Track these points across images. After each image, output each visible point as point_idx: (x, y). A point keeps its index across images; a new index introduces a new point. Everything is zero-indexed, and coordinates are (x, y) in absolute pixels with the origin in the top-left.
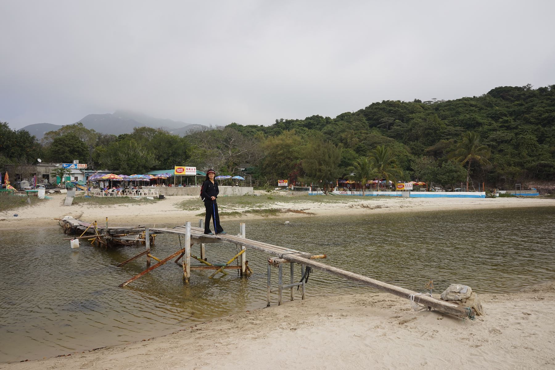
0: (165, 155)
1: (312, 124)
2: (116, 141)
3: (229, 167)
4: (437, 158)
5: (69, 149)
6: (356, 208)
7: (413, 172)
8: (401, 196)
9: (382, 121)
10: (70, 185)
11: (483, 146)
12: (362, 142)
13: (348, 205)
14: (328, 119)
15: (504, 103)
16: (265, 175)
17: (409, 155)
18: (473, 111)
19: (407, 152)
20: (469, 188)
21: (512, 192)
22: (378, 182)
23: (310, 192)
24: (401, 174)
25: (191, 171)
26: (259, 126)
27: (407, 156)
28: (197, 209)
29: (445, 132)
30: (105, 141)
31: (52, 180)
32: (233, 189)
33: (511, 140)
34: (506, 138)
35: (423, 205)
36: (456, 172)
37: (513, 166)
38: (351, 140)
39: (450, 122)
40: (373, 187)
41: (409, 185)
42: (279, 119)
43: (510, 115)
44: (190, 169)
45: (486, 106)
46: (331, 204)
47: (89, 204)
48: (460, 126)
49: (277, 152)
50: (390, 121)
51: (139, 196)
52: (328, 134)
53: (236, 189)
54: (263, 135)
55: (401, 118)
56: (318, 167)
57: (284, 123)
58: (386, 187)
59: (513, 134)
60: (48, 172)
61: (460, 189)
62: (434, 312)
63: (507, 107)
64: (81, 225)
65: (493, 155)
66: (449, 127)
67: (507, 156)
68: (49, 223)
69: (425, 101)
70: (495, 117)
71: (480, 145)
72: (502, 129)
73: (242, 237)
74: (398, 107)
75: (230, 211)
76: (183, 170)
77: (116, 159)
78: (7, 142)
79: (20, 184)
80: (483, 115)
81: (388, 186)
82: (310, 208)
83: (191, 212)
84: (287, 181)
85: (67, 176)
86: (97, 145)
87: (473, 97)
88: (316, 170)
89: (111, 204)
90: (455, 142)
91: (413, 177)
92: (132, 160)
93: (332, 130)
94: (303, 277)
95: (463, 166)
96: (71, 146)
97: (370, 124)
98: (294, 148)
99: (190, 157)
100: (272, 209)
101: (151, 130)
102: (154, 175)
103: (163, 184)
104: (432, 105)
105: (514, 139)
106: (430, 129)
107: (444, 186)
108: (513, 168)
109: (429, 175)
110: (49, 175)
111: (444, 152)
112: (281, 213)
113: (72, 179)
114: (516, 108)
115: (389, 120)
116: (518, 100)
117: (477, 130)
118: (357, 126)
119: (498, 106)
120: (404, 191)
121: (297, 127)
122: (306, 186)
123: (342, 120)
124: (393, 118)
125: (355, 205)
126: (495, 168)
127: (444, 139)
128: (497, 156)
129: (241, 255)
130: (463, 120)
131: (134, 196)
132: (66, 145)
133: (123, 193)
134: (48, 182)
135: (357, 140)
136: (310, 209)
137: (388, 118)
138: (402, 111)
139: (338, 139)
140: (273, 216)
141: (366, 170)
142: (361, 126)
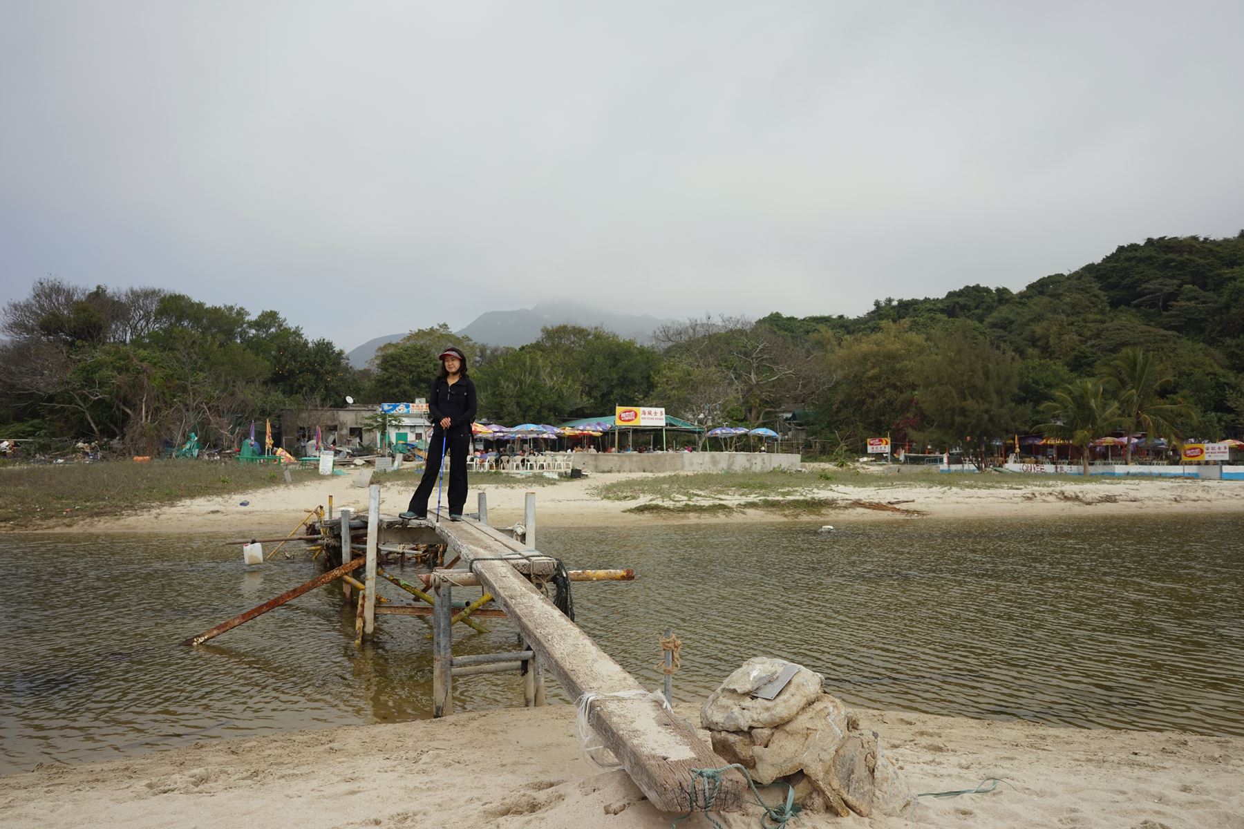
0: (603, 385)
1: (963, 307)
3: (748, 410)
5: (410, 375)
6: (1044, 501)
7: (1233, 415)
8: (1195, 478)
9: (1146, 289)
12: (1090, 343)
13: (1024, 491)
14: (1002, 292)
17: (1218, 369)
19: (1215, 365)
22: (1129, 441)
23: (944, 467)
24: (1192, 419)
25: (653, 416)
26: (834, 317)
27: (1215, 374)
28: (634, 498)
31: (366, 439)
32: (749, 458)
38: (1059, 338)
40: (1116, 454)
41: (1220, 449)
42: (882, 300)
44: (650, 413)
49: (864, 373)
50: (1169, 289)
51: (528, 470)
52: (1000, 328)
53: (756, 458)
55: (1200, 279)
56: (957, 403)
57: (894, 307)
58: (1153, 454)
60: (360, 423)
74: (1190, 253)
75: (706, 503)
76: (636, 415)
77: (494, 394)
81: (1160, 451)
82: (916, 499)
83: (617, 503)
85: (400, 431)
88: (953, 410)
91: (1233, 427)
92: (527, 394)
93: (1011, 316)
96: (414, 369)
97: (1111, 297)
98: (906, 362)
99: (656, 387)
100: (813, 498)
101: (580, 332)
102: (575, 428)
110: (361, 428)
112: (835, 508)
113: (412, 438)
115: (1166, 285)
118: (1074, 306)
120: (1207, 463)
121: (925, 314)
122: (937, 451)
123: (1041, 293)
124: (1175, 281)
125: (1042, 494)
131: (515, 471)
132: (404, 368)
133: (496, 465)
134: (359, 443)
135: (1076, 338)
136: (913, 501)
137: (1161, 280)
138: (1201, 261)
139: (1024, 340)
140: (812, 517)
141: (1090, 409)
142: (1087, 303)
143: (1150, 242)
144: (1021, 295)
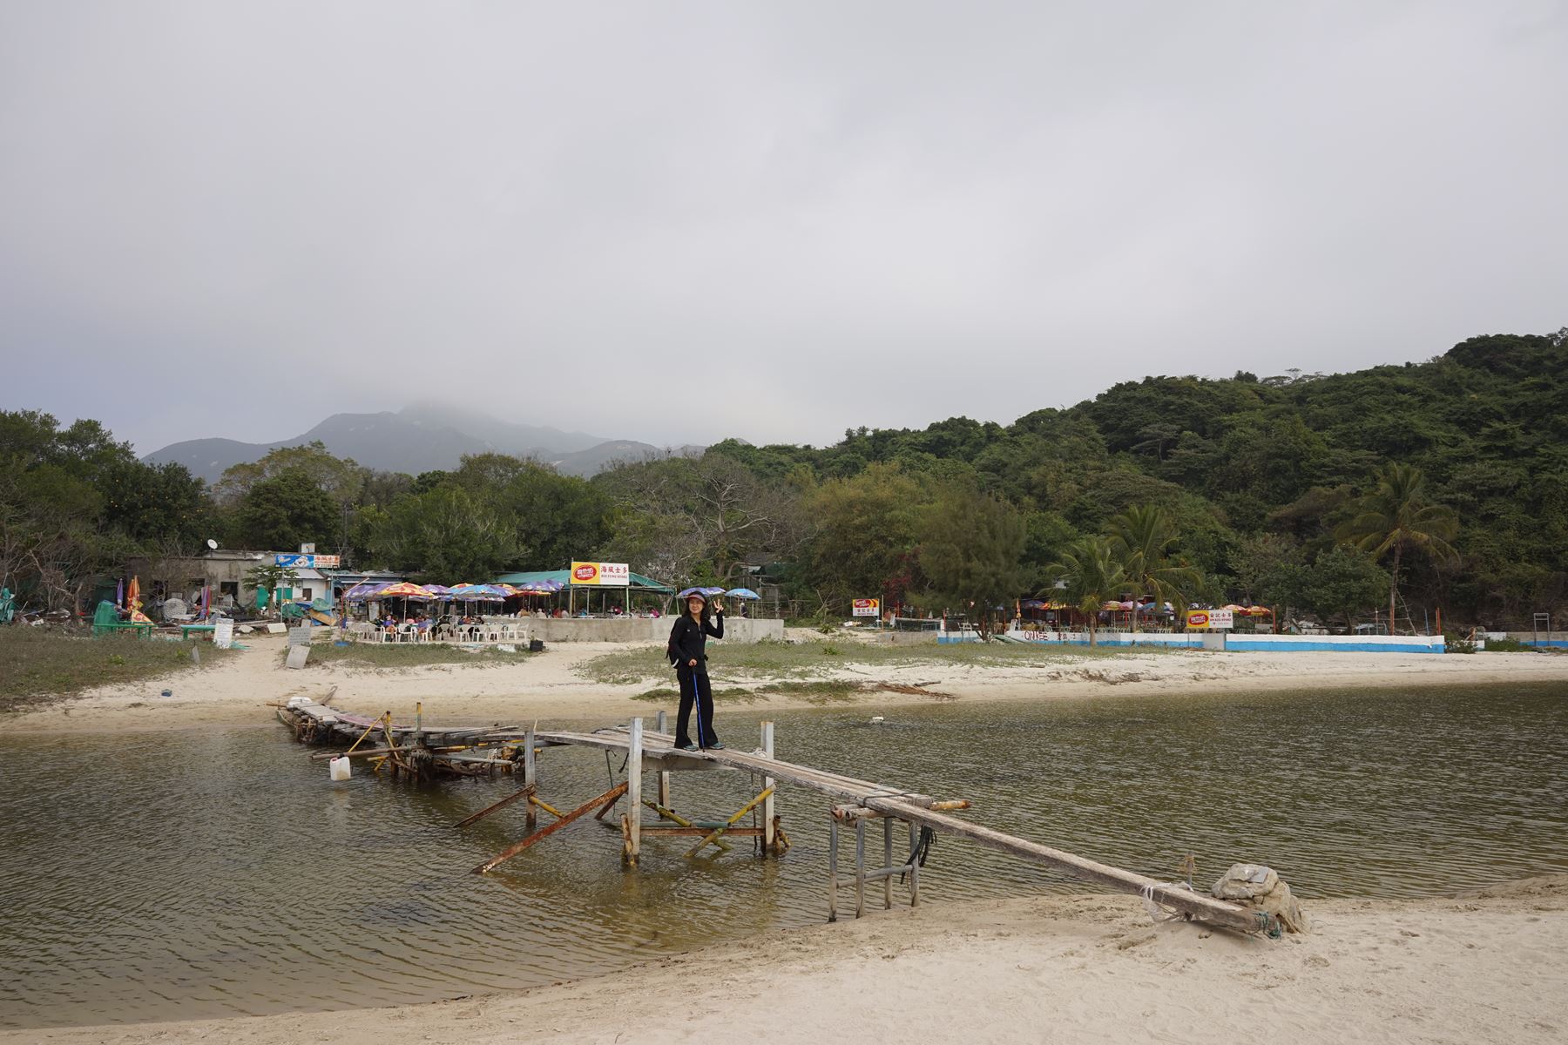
0: (545, 531)
1: (949, 442)
2: (414, 490)
3: (716, 563)
4: (1302, 538)
5: (290, 513)
6: (1070, 681)
7: (1234, 578)
8: (1199, 647)
9: (1145, 433)
10: (291, 612)
11: (1435, 506)
12: (1089, 494)
13: (1045, 671)
14: (992, 427)
15: (1494, 381)
16: (817, 585)
17: (1221, 529)
18: (1405, 405)
19: (1216, 522)
20: (1397, 624)
21: (1525, 637)
22: (1135, 605)
23: (942, 634)
24: (1197, 583)
25: (615, 574)
26: (799, 447)
27: (1216, 533)
28: (635, 681)
29: (1324, 465)
30: (382, 490)
31: (244, 597)
33: (1518, 486)
34: (1502, 482)
35: (1260, 672)
36: (1357, 578)
37: (1526, 561)
38: (1057, 487)
39: (1340, 436)
40: (1121, 620)
41: (1223, 616)
42: (855, 428)
43: (1512, 417)
44: (611, 570)
45: (1443, 391)
46: (998, 669)
47: (350, 665)
48: (1369, 448)
49: (850, 522)
50: (1169, 435)
51: (478, 642)
52: (993, 471)
53: (735, 625)
54: (811, 474)
55: (1200, 425)
56: (962, 564)
57: (869, 438)
58: (1158, 621)
59: (1522, 471)
60: (236, 577)
61: (1371, 626)
62: (1197, 923)
63: (1504, 393)
64: (342, 722)
65: (1464, 529)
66: (1336, 450)
67: (1507, 533)
68: (251, 715)
69: (1269, 376)
70: (1469, 423)
71: (1428, 501)
72: (1489, 456)
73: (765, 756)
74: (1189, 395)
76: (595, 572)
77: (414, 542)
78: (132, 496)
79: (162, 607)
80: (1434, 415)
81: (1164, 617)
82: (940, 679)
83: (619, 688)
84: (878, 603)
85: (286, 586)
86: (362, 502)
87: (1404, 366)
88: (957, 572)
89: (408, 665)
90: (1355, 493)
91: (1236, 591)
92: (457, 543)
93: (1004, 458)
94: (913, 851)
95: (1378, 563)
96: (296, 504)
97: (1110, 441)
98: (896, 512)
99: (612, 536)
100: (836, 681)
101: (508, 463)
102: (515, 585)
103: (540, 609)
104: (1288, 387)
105: (1526, 486)
106: (1281, 456)
107: (1324, 619)
108: (1525, 567)
109: (1279, 586)
110: (237, 583)
111: (1323, 522)
112: (861, 692)
113: (297, 593)
114: (1530, 397)
115: (1165, 430)
116: (1535, 373)
117: (1418, 460)
118: (1072, 450)
119: (1476, 391)
120: (1210, 631)
121: (907, 449)
122: (930, 616)
123: (1032, 429)
124: (1174, 426)
125: (1067, 673)
126: (1471, 566)
127: (1323, 485)
128: (1478, 532)
129: (764, 802)
130: (1377, 430)
131: (464, 644)
132: (282, 503)
133: (434, 635)
134: (235, 603)
135: (1075, 487)
136: (939, 682)
137: (1160, 424)
138: (1201, 405)
139: (1020, 486)
140: (839, 702)
141: (1098, 571)
142: (1086, 447)
143: (1148, 380)
144: (1011, 431)
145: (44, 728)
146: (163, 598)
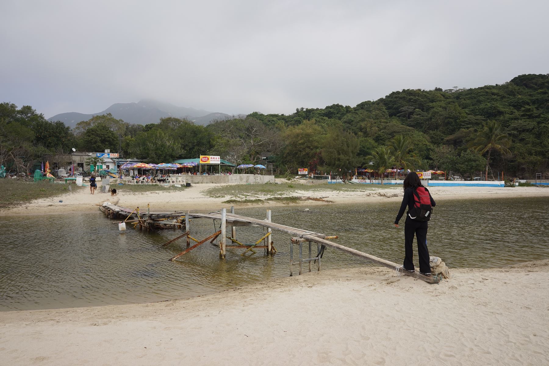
0: (190, 145)
1: (333, 113)
2: (144, 130)
3: (250, 156)
4: (456, 147)
5: (100, 139)
6: (374, 196)
7: (432, 161)
9: (402, 110)
10: (103, 173)
11: (503, 135)
12: (382, 131)
13: (365, 193)
14: (348, 108)
15: (527, 91)
16: (286, 163)
17: (428, 144)
18: (495, 99)
19: (426, 141)
20: (488, 177)
21: (532, 182)
22: (397, 171)
23: (329, 180)
24: (419, 163)
25: (215, 160)
26: (280, 115)
27: (426, 145)
28: (223, 197)
29: (465, 121)
30: (132, 130)
31: (86, 168)
32: (255, 177)
33: (533, 129)
34: (528, 127)
35: (440, 193)
36: (475, 161)
37: (534, 155)
38: (370, 129)
39: (471, 111)
40: (392, 175)
41: (428, 174)
42: (300, 108)
43: (533, 104)
44: (214, 158)
45: (509, 94)
46: (349, 192)
47: (124, 191)
48: (481, 115)
49: (297, 142)
50: (410, 110)
51: (168, 184)
52: (348, 123)
53: (258, 177)
54: (284, 124)
55: (422, 107)
56: (337, 156)
57: (304, 112)
59: (535, 123)
60: (83, 161)
61: (479, 177)
63: (530, 95)
64: (122, 211)
65: (513, 144)
66: (470, 116)
67: (528, 145)
68: (90, 209)
69: (447, 89)
70: (517, 106)
71: (501, 134)
72: (523, 118)
73: (268, 221)
74: (418, 96)
75: (253, 199)
76: (208, 159)
77: (144, 149)
78: (45, 133)
79: (57, 172)
80: (505, 103)
83: (217, 199)
84: (307, 170)
85: (100, 164)
86: (126, 135)
87: (495, 85)
88: (335, 159)
89: (144, 191)
90: (476, 131)
91: (432, 165)
92: (159, 149)
93: (352, 119)
94: (319, 253)
95: (482, 156)
96: (102, 136)
97: (390, 113)
98: (314, 137)
99: (214, 146)
100: (293, 196)
101: (177, 120)
102: (180, 164)
103: (189, 172)
104: (453, 93)
105: (536, 128)
106: (450, 118)
107: (463, 175)
108: (534, 157)
109: (447, 164)
110: (83, 163)
111: (464, 141)
112: (301, 200)
113: (104, 167)
114: (539, 97)
115: (409, 109)
116: (541, 88)
117: (498, 119)
118: (376, 116)
119: (520, 95)
121: (318, 116)
122: (326, 174)
123: (362, 108)
124: (413, 107)
125: (373, 194)
126: (515, 157)
127: (465, 128)
128: (518, 145)
129: (268, 237)
130: (484, 109)
131: (163, 184)
132: (98, 135)
133: (153, 181)
134: (83, 170)
135: (377, 129)
136: (328, 197)
137: (407, 106)
138: (422, 100)
139: (357, 128)
140: (294, 204)
141: (384, 159)
142: (381, 115)
143: (404, 90)
144: (355, 109)
145: (19, 213)
146: (58, 169)
